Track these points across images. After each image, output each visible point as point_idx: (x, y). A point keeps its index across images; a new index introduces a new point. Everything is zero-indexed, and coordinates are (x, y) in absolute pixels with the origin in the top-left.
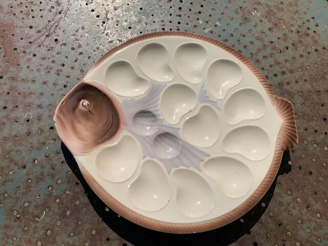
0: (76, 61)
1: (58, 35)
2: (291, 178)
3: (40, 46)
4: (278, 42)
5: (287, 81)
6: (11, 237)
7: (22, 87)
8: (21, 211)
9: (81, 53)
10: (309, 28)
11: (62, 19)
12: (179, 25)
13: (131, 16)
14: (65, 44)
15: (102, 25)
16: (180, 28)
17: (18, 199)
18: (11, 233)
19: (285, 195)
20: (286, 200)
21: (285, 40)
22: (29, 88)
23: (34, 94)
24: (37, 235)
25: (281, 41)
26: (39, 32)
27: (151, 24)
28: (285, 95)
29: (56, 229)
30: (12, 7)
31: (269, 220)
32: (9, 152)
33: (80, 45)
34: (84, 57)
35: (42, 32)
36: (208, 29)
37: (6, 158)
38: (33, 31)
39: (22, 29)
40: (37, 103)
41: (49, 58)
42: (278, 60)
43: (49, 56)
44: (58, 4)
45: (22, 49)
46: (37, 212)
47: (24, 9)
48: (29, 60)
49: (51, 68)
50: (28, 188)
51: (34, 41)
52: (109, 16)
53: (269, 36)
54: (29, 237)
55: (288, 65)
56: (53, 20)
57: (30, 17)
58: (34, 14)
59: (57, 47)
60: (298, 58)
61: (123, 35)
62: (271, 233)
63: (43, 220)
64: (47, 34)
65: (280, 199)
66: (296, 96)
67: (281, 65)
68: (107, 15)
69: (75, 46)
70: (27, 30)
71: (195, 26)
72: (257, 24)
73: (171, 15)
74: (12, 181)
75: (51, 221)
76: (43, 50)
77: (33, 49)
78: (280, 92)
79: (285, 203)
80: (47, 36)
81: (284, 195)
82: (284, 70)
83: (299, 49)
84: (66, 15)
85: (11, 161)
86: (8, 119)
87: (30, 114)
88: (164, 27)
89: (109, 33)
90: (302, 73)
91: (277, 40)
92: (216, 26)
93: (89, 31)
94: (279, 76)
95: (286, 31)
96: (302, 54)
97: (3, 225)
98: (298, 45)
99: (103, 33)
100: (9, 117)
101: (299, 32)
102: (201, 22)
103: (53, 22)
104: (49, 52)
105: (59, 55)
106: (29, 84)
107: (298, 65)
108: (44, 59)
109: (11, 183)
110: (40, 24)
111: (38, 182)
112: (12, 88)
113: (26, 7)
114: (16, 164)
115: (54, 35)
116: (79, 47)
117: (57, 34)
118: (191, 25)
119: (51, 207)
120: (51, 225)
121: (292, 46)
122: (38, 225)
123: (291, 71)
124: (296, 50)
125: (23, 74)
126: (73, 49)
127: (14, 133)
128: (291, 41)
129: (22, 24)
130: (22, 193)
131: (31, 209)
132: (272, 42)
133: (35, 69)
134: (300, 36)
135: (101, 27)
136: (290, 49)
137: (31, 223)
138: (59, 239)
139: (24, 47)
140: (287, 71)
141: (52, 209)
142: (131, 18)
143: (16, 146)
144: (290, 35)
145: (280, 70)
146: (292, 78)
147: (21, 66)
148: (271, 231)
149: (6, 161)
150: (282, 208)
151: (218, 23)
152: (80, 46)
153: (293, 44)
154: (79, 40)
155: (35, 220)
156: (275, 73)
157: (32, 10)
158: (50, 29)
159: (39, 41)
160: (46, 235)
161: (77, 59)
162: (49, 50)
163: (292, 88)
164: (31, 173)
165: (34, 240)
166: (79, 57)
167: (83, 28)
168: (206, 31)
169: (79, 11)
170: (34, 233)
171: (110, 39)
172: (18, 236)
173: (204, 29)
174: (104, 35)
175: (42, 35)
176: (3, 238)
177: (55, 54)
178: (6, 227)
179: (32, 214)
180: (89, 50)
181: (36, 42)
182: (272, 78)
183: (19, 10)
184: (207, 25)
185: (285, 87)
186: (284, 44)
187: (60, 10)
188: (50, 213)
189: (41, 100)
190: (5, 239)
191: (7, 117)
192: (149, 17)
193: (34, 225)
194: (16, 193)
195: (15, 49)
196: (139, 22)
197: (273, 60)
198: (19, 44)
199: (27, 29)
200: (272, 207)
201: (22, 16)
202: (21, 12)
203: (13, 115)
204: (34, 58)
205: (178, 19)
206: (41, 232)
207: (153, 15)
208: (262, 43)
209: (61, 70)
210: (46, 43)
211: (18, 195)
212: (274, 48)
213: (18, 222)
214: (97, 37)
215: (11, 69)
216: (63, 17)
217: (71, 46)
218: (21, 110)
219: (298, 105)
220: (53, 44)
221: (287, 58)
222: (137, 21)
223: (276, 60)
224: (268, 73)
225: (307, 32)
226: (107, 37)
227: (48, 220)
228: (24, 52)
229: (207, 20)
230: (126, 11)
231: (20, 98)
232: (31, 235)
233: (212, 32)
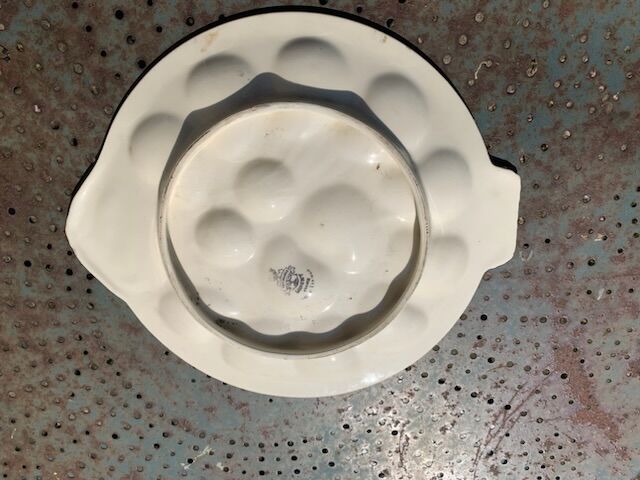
0: (450, 366)
1: (489, 412)
2: (8, 181)
3: (520, 387)
4: (62, 443)
5: (37, 370)
6: (534, 25)
7: (546, 308)
8: (520, 77)
9: (441, 382)
10: (5, 476)
11: (484, 442)
12: (262, 455)
13: (355, 462)
14: (474, 395)
15: (408, 439)
16: (259, 450)
17: (529, 98)
18: (532, 35)
19: (15, 148)
20: (11, 137)
21: (49, 448)
22: (531, 306)
23: (520, 297)
24: (485, 34)
25: (57, 446)
26: (524, 414)
27: (316, 450)
28: (37, 343)
29: (451, 48)
30: (580, 454)
31: (40, 96)
32: (554, 184)
33: (446, 398)
34: (436, 375)
35: (518, 413)
36: (204, 453)
37: (557, 172)
38: (535, 413)
39: (557, 415)
40: (514, 281)
41: (501, 366)
42: (59, 408)
43: (500, 370)
44: (495, 470)
45: (551, 378)
46: (491, 77)
47: (556, 453)
48: (537, 359)
49: (494, 349)
50: (512, 121)
51: (531, 395)
52: (396, 458)
53: (81, 453)
54: (500, 30)
55: (37, 402)
56: (501, 438)
57: (543, 440)
58: (536, 447)
59: (488, 389)
60: (21, 418)
61: (366, 425)
62: (34, 71)
63: (477, 64)
64: (510, 411)
65: (24, 140)
66: (15, 342)
67: (51, 399)
68: (402, 460)
69: (454, 394)
70: (547, 415)
71: (229, 456)
72: (108, 473)
73: (280, 473)
74: (543, 131)
75: (463, 62)
76: (513, 381)
77: (532, 381)
78: (48, 347)
79: (13, 131)
80: (508, 407)
81: (17, 147)
82: (45, 392)
83: (20, 434)
84: (478, 451)
85: (548, 168)
86: (562, 245)
87: (523, 260)
88: (290, 448)
89: (393, 425)
90: (9, 389)
91: (65, 446)
92: (190, 461)
93: (430, 426)
94: (52, 378)
95: (49, 466)
96: (12, 425)
97: (551, 48)
98: (21, 442)
99: (404, 425)
100: (562, 250)
101: (24, 467)
102: (219, 465)
103: (501, 434)
104: (501, 378)
105: (483, 374)
106: (530, 314)
107: (18, 402)
108: (510, 365)
109: (545, 127)
110: (523, 429)
111: (495, 134)
112: (562, 304)
113: (553, 458)
114: (539, 163)
115: (496, 411)
116: (447, 393)
117: (491, 414)
118: (238, 458)
119: (464, 87)
120: (461, 54)
121: (34, 437)
122: (485, 53)
123: (30, 389)
124: (25, 433)
125: (547, 330)
126: (458, 389)
127: (550, 220)
128: (37, 447)
129: (556, 424)
130: (521, 111)
131: (501, 82)
132: (75, 442)
133: (524, 344)
134: (22, 459)
135: (409, 436)
136: (38, 432)
137: (499, 56)
138: (444, 29)
139: (549, 382)
140: (39, 389)
141: (463, 84)
142: (354, 458)
143: (543, 197)
144: (41, 460)
145: (53, 390)
146: (27, 376)
147: (549, 347)
148: (33, 76)
149: (558, 168)
150: (17, 121)
151: (186, 468)
152: (445, 395)
153: (33, 443)
154: (449, 406)
155: (492, 61)
156: (63, 384)
157: (541, 452)
158: (504, 421)
159: (522, 396)
160: (467, 36)
161: (447, 371)
162: (502, 382)
163: (26, 357)
164: (510, 149)
165: (489, 23)
166: (443, 374)
167: (444, 429)
168: (207, 450)
169: (454, 461)
170: (490, 38)
171: (391, 413)
172: (521, 29)
173: (211, 453)
174: (402, 422)
175: (517, 409)
176: (547, 22)
177: (491, 376)
178: (544, 45)
179: (498, 73)
180: (427, 389)
181: (527, 394)
182: (68, 372)
183: (565, 451)
184: (208, 460)
185: (38, 358)
186: (51, 439)
187: (491, 458)
188: (465, 76)
189: (505, 287)
190: (543, 23)
191: (565, 250)
192: (320, 464)
193: (493, 52)
194: (533, 108)
195: (564, 376)
196: (339, 453)
197: (68, 407)
198: (558, 386)
199: (548, 417)
200: (38, 123)
201: (559, 440)
202: (560, 448)
203: (555, 253)
204: (528, 362)
205: (264, 466)
206: (477, 40)
207: (315, 468)
208: (94, 437)
209: (475, 346)
210: (510, 394)
211: (529, 106)
212: (70, 430)
213: (523, 55)
214: (415, 416)
215: (567, 339)
216: (482, 447)
217: (462, 393)
218: (542, 265)
219: (9, 326)
220: (496, 394)
221: (42, 414)
222: (342, 454)
223: (64, 408)
224: (76, 382)
225: (7, 468)
226: (396, 418)
227: (468, 64)
228: (546, 373)
229: (208, 471)
230: (367, 470)
231: (544, 286)
232: (496, 32)
233: (196, 448)
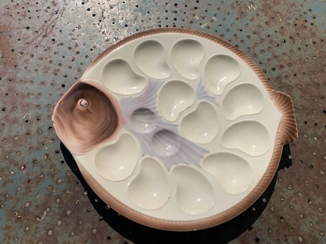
0: (73, 60)
1: (55, 35)
2: (291, 173)
3: (37, 47)
4: (275, 36)
5: (285, 74)
6: (12, 238)
7: (20, 88)
8: (21, 211)
9: (78, 53)
10: (306, 21)
11: (59, 19)
12: (175, 21)
13: (127, 14)
14: (61, 44)
15: (98, 24)
16: (176, 24)
17: (18, 200)
18: (13, 233)
19: (286, 189)
20: (287, 195)
21: (282, 34)
22: (27, 89)
23: (33, 94)
24: (38, 235)
25: (278, 35)
26: (37, 32)
27: (147, 22)
28: (284, 88)
29: (57, 229)
30: (8, 9)
31: (271, 215)
32: (9, 153)
33: (77, 44)
34: (81, 57)
35: (39, 33)
36: (204, 25)
37: (7, 159)
38: (30, 32)
39: (19, 30)
40: (36, 103)
41: (46, 58)
42: (276, 54)
43: (47, 56)
44: (54, 4)
45: (20, 50)
46: (37, 212)
47: (21, 10)
48: (26, 61)
49: (49, 68)
50: (28, 189)
51: (32, 42)
52: (105, 14)
53: (266, 30)
54: (30, 237)
55: (286, 58)
56: (49, 20)
57: (27, 18)
58: (31, 15)
59: (54, 47)
60: (295, 50)
61: (120, 33)
62: (273, 229)
63: (44, 220)
64: (43, 34)
65: (281, 193)
66: (295, 90)
67: (279, 59)
68: (103, 13)
69: (72, 46)
70: (24, 31)
71: (191, 22)
72: (254, 18)
73: (167, 11)
74: (12, 182)
75: (51, 221)
76: (41, 51)
77: (31, 49)
78: (279, 86)
79: (287, 198)
80: (45, 36)
81: (285, 190)
82: (282, 63)
83: (297, 42)
84: (62, 15)
85: (11, 161)
86: (7, 120)
87: (29, 114)
88: (160, 24)
89: (106, 32)
90: (300, 66)
91: (275, 34)
92: (212, 21)
93: (86, 30)
94: (278, 70)
95: (283, 25)
96: (300, 47)
97: (4, 226)
98: (296, 38)
99: (100, 31)
100: (8, 118)
101: (296, 25)
102: (197, 18)
103: (49, 23)
104: (47, 52)
105: (56, 55)
106: (27, 85)
107: (296, 58)
108: (41, 59)
109: (11, 184)
110: (37, 24)
111: (38, 182)
112: (10, 89)
113: (23, 8)
114: (16, 165)
115: (51, 35)
116: (76, 46)
117: (53, 34)
118: (187, 21)
119: (51, 207)
120: (52, 225)
121: (290, 40)
122: (39, 225)
123: (290, 65)
124: (294, 42)
125: (20, 75)
126: (70, 48)
127: (13, 134)
128: (289, 34)
129: (20, 25)
130: (23, 193)
131: (31, 210)
132: (269, 36)
133: (32, 69)
134: (297, 29)
135: (98, 25)
136: (287, 42)
137: (32, 223)
138: (60, 239)
139: (21, 48)
140: (284, 64)
141: (52, 209)
142: (127, 16)
143: (15, 147)
144: (287, 28)
145: (278, 64)
146: (290, 72)
147: (19, 66)
148: (273, 226)
149: (6, 162)
150: (283, 203)
151: (214, 18)
152: (77, 45)
153: (291, 38)
154: (75, 39)
155: (36, 221)
156: (272, 66)
157: (29, 11)
158: (47, 29)
159: (36, 42)
160: (48, 235)
161: (75, 58)
162: (46, 50)
163: (290, 81)
164: (30, 173)
165: (36, 241)
166: (77, 57)
167: (79, 27)
168: (203, 26)
169: (75, 10)
170: (35, 233)
171: (106, 38)
172: (19, 236)
173: (201, 24)
174: (101, 33)
175: (39, 35)
176: (5, 239)
177: (52, 54)
178: (8, 228)
179: (33, 214)
180: (86, 49)
181: (33, 43)
182: (270, 72)
183: (16, 11)
184: (202, 21)
185: (284, 81)
186: (281, 38)
187: (56, 10)
188: (51, 213)
189: (40, 100)
190: (7, 239)
191: (6, 118)
192: (146, 14)
193: (35, 225)
194: (16, 194)
195: (13, 50)
196: (135, 19)
197: (271, 54)
198: (17, 45)
199: (24, 30)
200: (273, 202)
201: (19, 17)
202: (18, 13)
203: (12, 116)
204: (31, 59)
205: (174, 15)
206: (43, 232)
207: (148, 12)
208: (260, 37)
209: (58, 70)
210: (43, 43)
211: (18, 195)
212: (271, 42)
213: (19, 223)
214: (94, 36)
215: (9, 70)
216: (59, 16)
217: (68, 46)
218: (20, 111)
219: (297, 98)
220: (50, 44)
221: (284, 51)
222: (133, 19)
223: (273, 54)
224: (266, 67)
225: (305, 25)
226: (103, 35)
227: (49, 219)
228: (22, 53)
229: (203, 15)
230: (122, 9)
231: (19, 99)
232: (32, 236)
233: (208, 27)
